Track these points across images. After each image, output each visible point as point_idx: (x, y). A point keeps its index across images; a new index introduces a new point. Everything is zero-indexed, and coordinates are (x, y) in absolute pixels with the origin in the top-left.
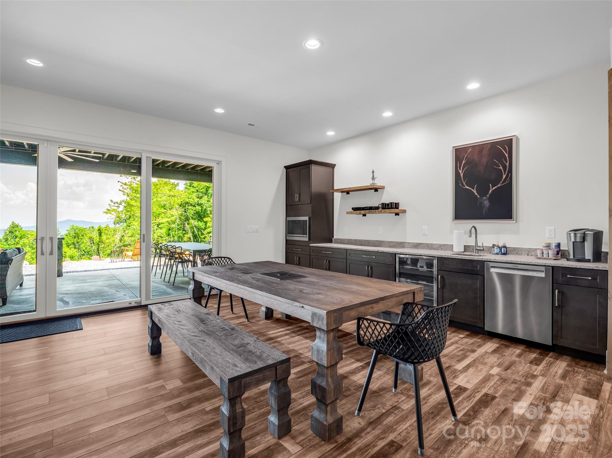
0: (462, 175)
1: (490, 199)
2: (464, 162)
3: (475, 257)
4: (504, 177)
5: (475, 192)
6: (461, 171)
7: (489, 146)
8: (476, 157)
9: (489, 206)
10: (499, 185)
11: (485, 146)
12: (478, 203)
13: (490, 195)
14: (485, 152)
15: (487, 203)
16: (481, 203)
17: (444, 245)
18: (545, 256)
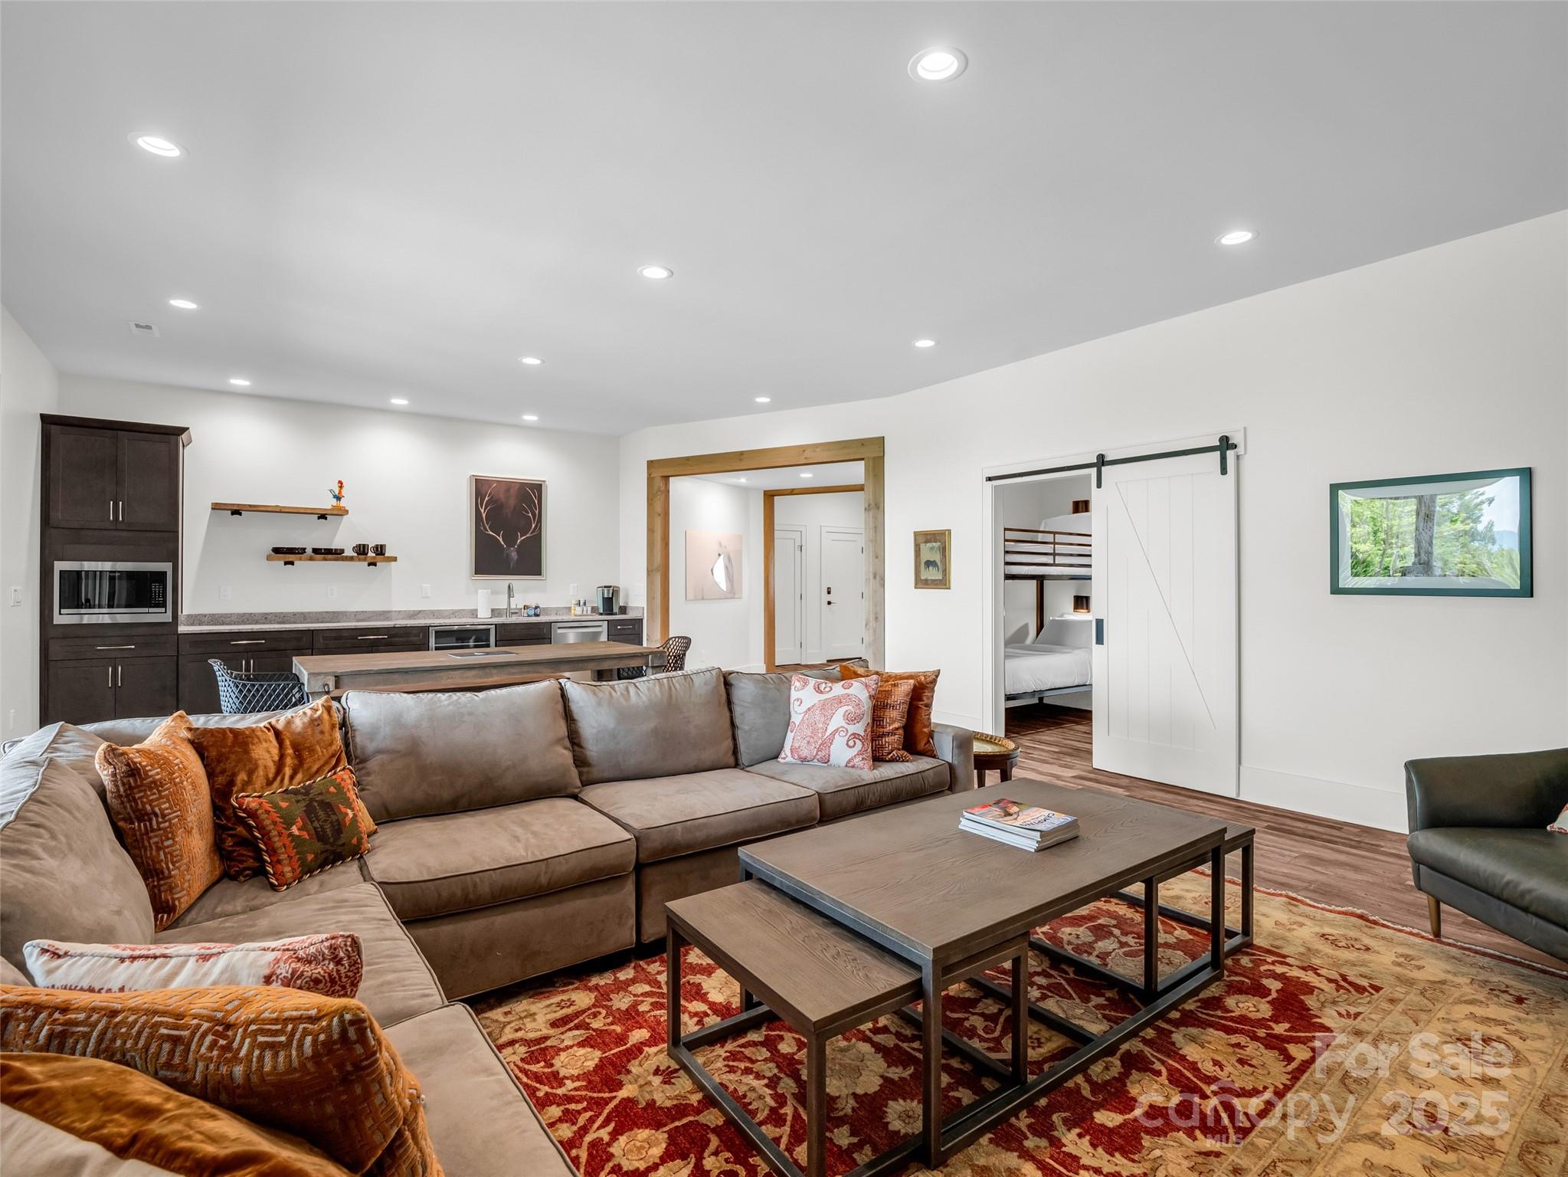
0: (484, 516)
1: (518, 551)
2: (487, 499)
3: (542, 619)
4: (533, 526)
5: (501, 540)
6: (482, 511)
7: (517, 486)
8: (502, 496)
9: (518, 560)
10: (528, 535)
11: (513, 485)
12: (505, 555)
13: (519, 546)
14: (513, 492)
15: (514, 555)
16: (508, 555)
17: (459, 610)
18: (585, 613)
